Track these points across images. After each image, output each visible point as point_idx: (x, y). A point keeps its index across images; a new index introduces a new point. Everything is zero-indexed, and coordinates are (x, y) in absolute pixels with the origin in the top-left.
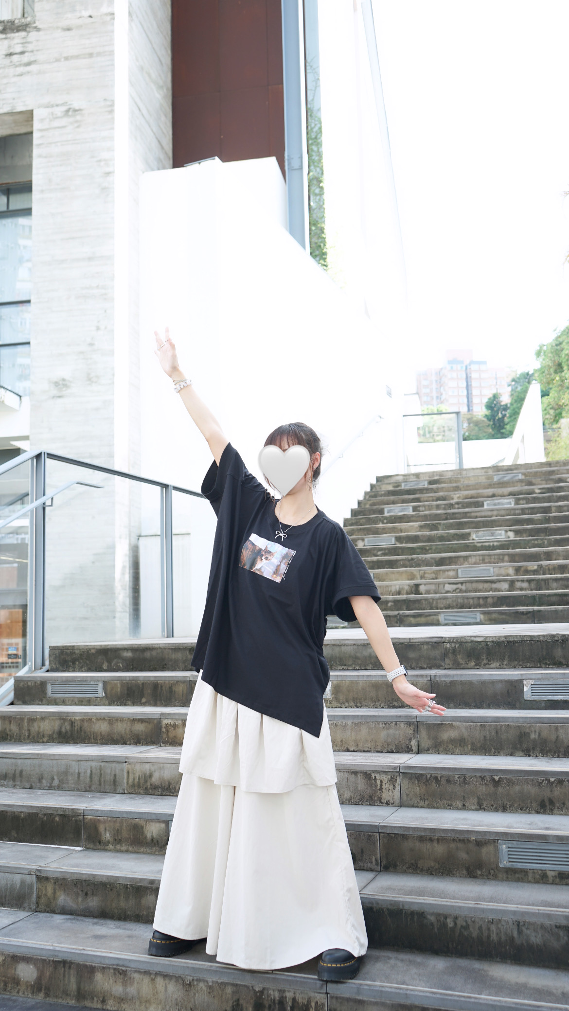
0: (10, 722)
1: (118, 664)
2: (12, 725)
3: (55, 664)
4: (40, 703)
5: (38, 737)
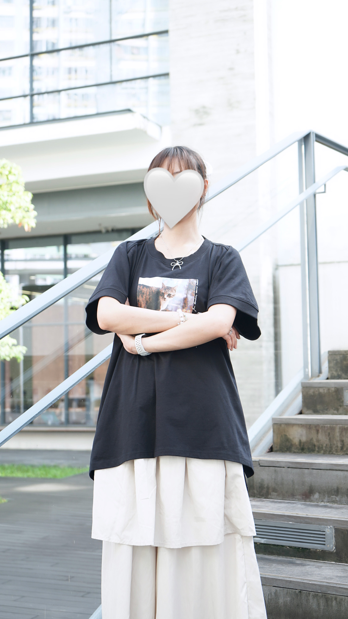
0: (318, 431)
2: (320, 435)
3: (336, 371)
4: (336, 412)
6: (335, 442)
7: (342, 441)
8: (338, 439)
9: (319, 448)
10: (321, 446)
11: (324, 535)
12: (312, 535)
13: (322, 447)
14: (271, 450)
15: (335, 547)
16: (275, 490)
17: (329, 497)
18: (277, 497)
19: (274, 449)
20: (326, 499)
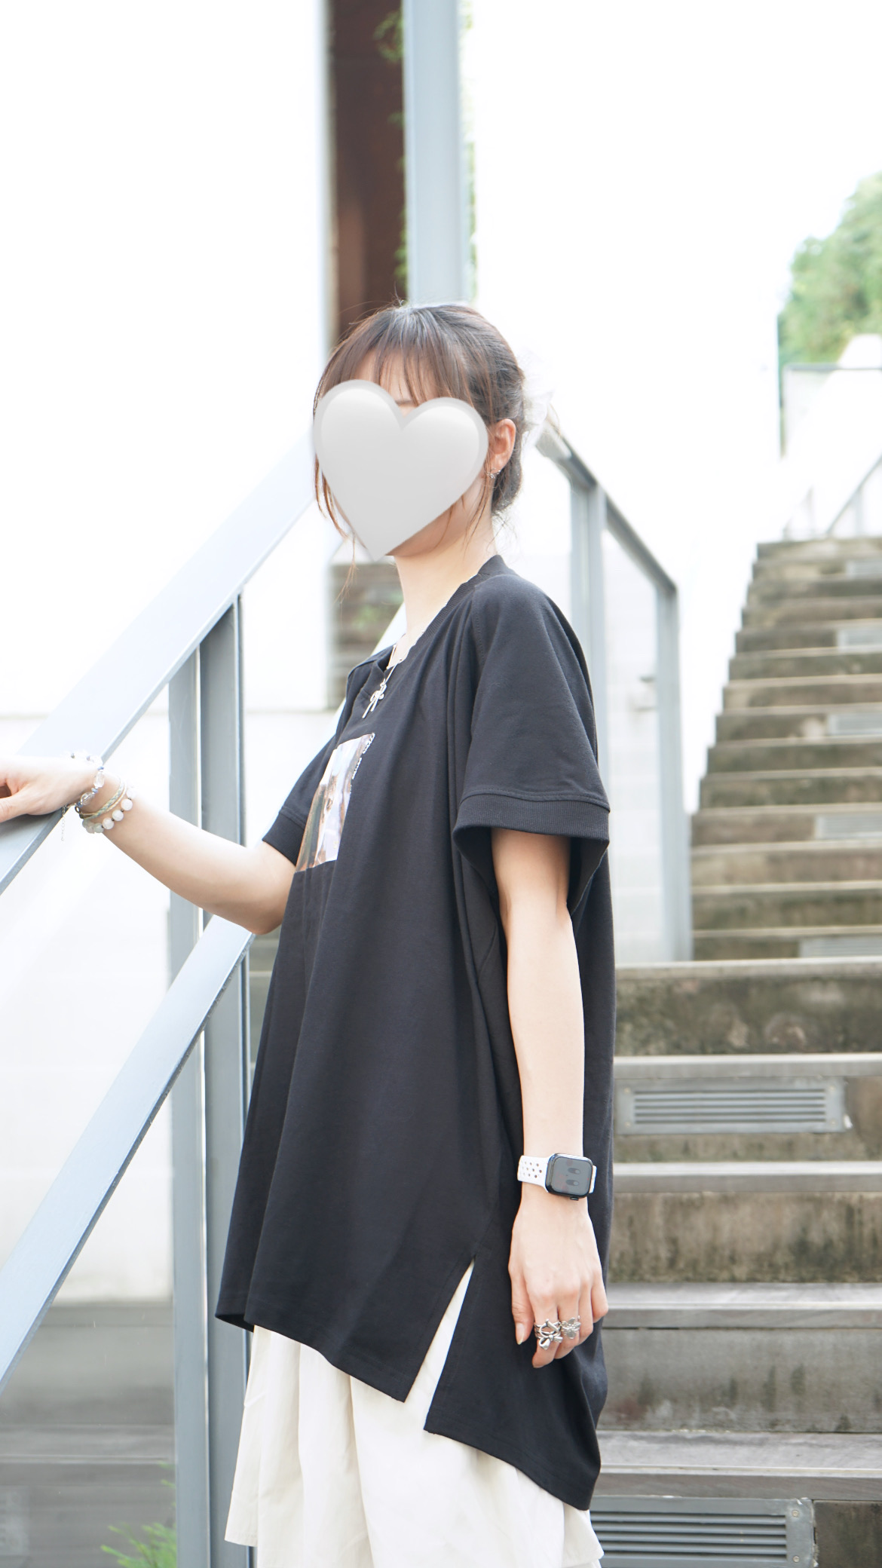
1: (790, 1031)
5: (711, 1262)
6: (650, 1246)
7: (673, 1241)
8: (661, 1234)
11: (783, 1526)
12: (742, 1531)
15: (818, 1561)
17: (704, 1411)
20: (696, 1417)
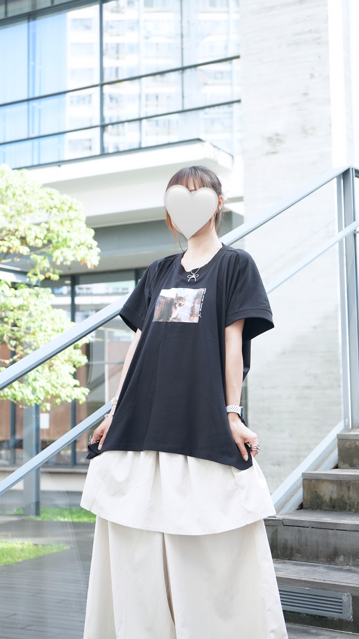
2: (351, 492)
9: (350, 506)
10: (352, 504)
11: (341, 602)
12: (329, 603)
13: (354, 505)
14: (301, 507)
15: (353, 616)
16: (298, 551)
17: (354, 560)
18: (301, 559)
19: (305, 506)
20: (351, 563)
